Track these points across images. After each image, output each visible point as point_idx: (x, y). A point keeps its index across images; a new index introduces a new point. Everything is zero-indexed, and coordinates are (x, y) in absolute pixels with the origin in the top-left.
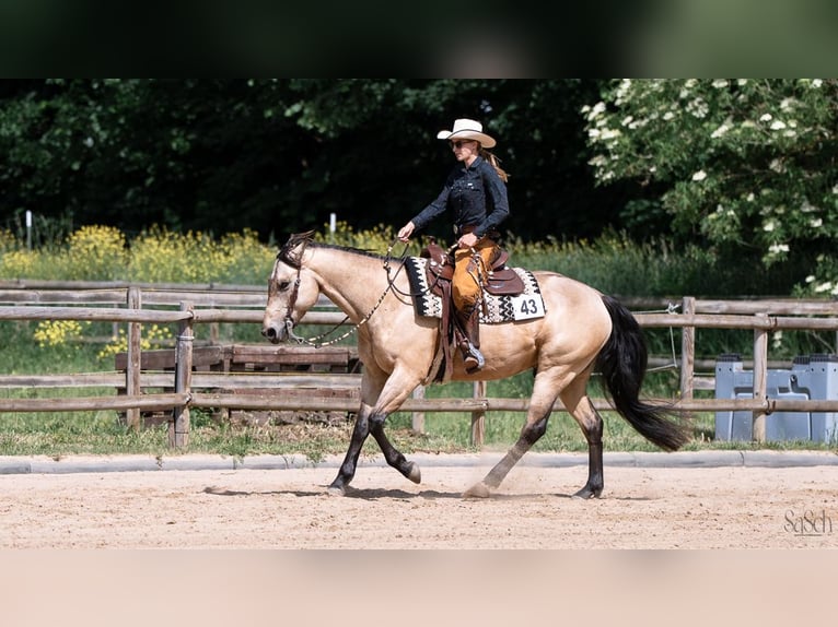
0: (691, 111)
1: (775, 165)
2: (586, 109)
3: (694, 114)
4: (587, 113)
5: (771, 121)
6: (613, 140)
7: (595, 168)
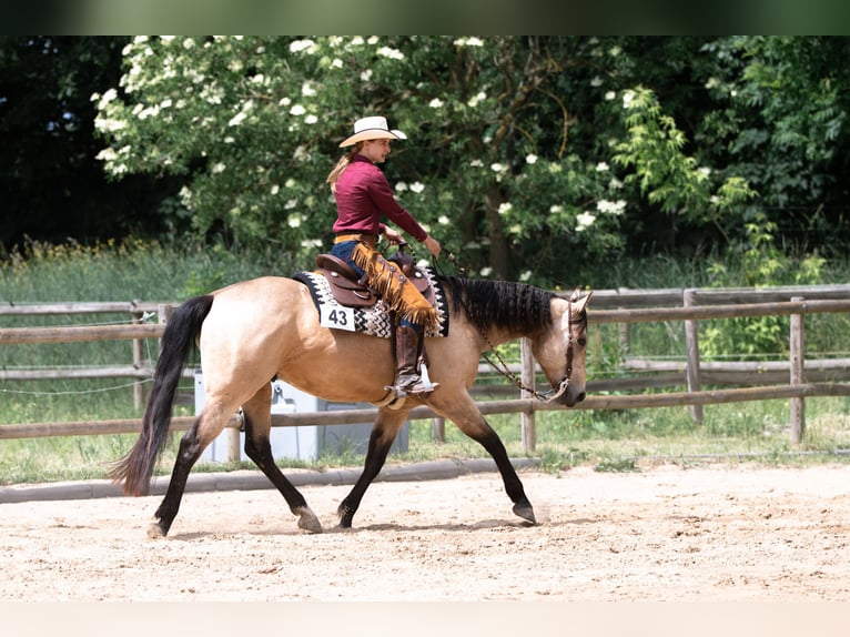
0: (206, 97)
1: (299, 152)
2: (95, 97)
3: (210, 100)
4: (97, 101)
5: (290, 107)
6: (121, 131)
7: (104, 162)
